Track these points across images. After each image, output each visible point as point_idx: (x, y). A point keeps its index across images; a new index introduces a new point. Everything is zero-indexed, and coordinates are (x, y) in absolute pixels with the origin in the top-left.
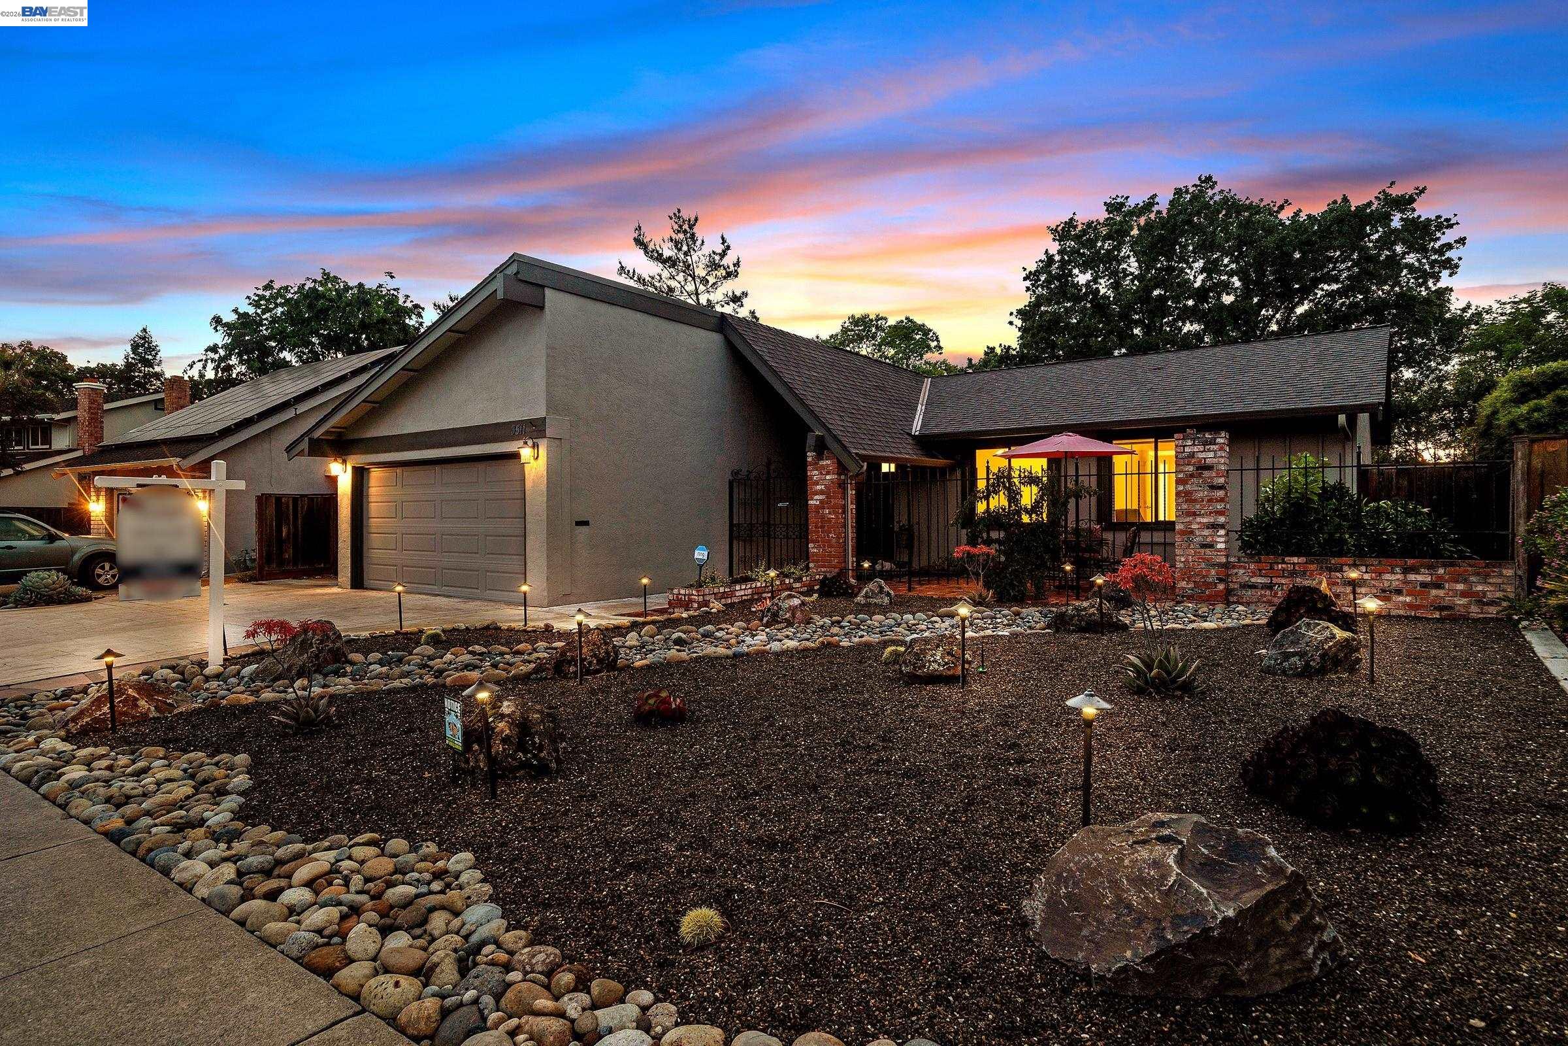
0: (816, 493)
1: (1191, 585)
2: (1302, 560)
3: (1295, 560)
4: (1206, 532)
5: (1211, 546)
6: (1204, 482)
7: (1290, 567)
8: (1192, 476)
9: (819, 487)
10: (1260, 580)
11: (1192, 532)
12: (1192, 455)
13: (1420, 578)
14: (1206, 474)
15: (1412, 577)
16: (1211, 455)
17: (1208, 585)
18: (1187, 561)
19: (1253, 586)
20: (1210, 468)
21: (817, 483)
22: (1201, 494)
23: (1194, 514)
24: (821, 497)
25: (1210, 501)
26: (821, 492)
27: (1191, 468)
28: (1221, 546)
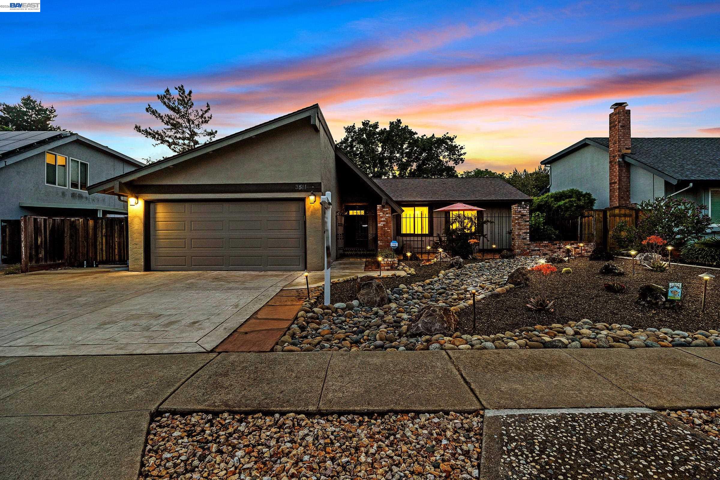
0: (382, 221)
1: (520, 251)
2: (547, 242)
3: (546, 242)
4: (524, 235)
5: (525, 239)
6: (524, 220)
7: (544, 244)
8: (520, 218)
9: (383, 219)
10: (537, 248)
11: (520, 235)
12: (520, 212)
13: (574, 246)
14: (524, 217)
15: (572, 246)
16: (525, 212)
17: (525, 250)
18: (519, 243)
19: (535, 250)
20: (525, 215)
21: (382, 217)
22: (522, 223)
23: (521, 229)
24: (384, 223)
25: (525, 225)
26: (384, 221)
27: (520, 216)
28: (528, 239)
